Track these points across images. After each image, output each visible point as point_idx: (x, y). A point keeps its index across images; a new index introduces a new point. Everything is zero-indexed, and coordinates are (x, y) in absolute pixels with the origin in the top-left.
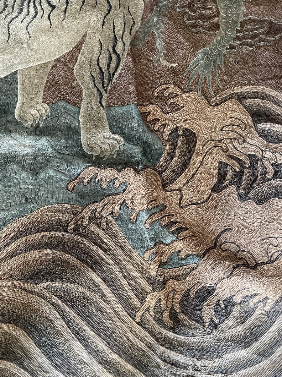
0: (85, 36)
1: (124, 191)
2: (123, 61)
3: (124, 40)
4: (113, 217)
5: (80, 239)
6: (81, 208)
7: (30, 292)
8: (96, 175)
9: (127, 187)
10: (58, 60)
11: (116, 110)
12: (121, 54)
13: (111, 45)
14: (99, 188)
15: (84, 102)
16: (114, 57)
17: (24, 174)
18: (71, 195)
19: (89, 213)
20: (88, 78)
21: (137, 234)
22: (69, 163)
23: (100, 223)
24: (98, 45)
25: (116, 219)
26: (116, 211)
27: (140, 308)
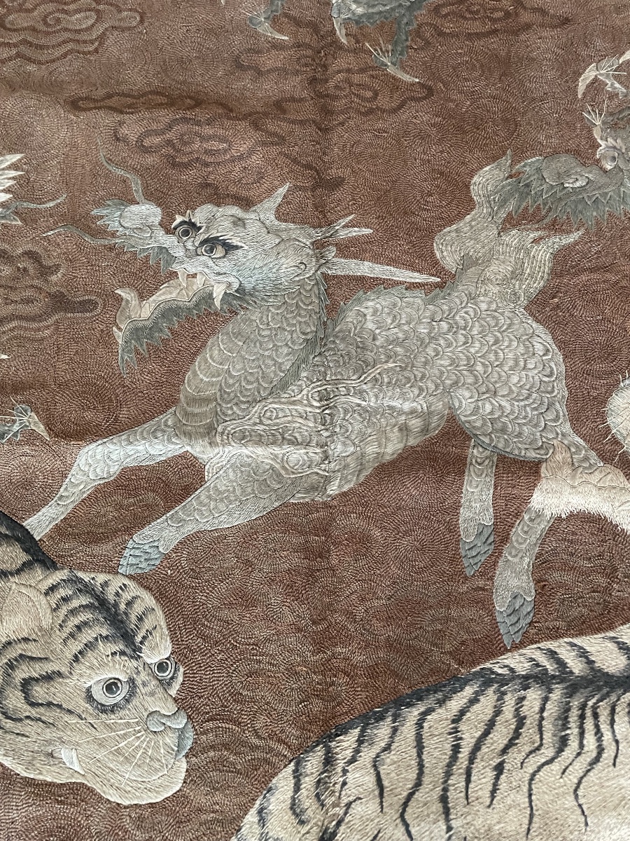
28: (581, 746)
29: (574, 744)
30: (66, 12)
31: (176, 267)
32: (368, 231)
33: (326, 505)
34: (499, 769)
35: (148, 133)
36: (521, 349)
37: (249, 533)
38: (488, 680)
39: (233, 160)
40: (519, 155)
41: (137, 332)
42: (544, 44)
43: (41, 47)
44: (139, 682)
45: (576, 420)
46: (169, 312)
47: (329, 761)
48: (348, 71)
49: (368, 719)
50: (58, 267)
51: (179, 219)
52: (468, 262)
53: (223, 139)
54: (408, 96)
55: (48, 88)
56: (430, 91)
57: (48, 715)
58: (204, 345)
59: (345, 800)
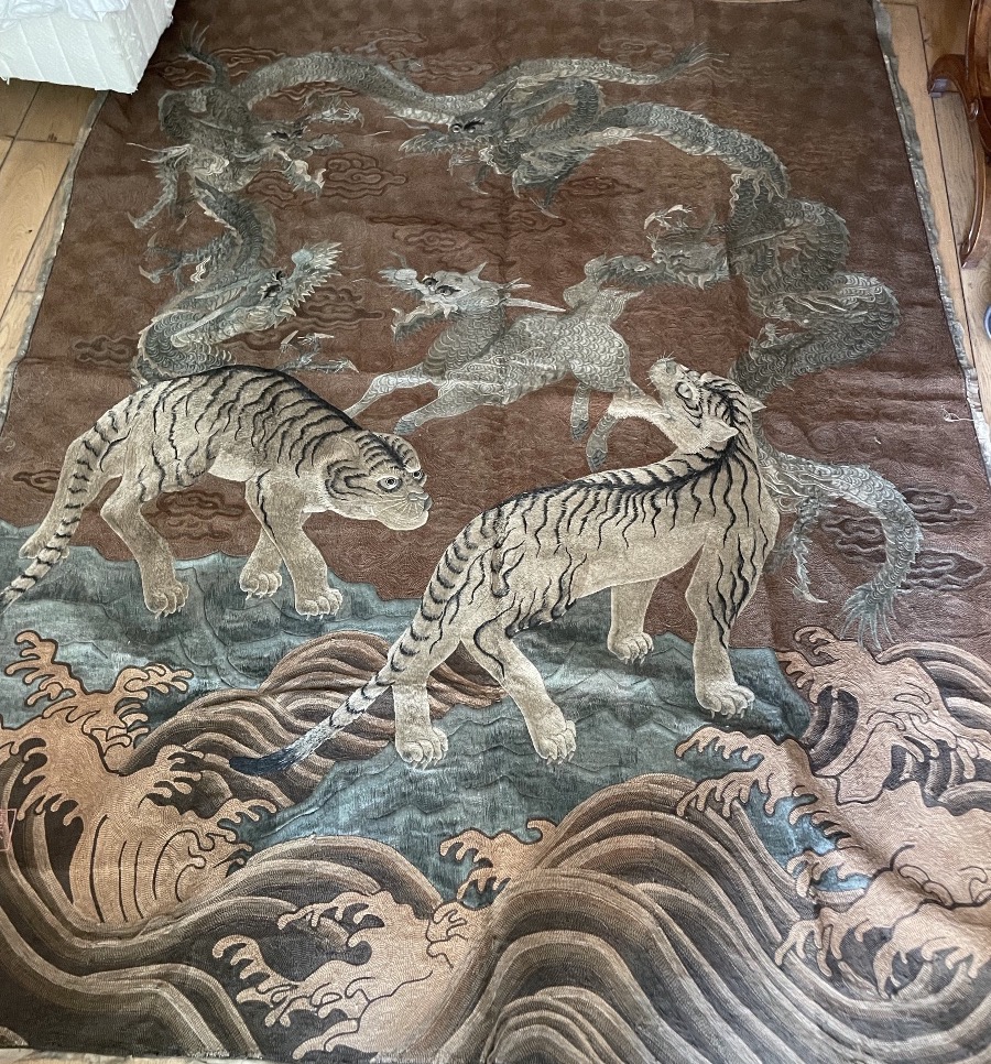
0: (700, 550)
1: (755, 767)
2: (753, 589)
3: (755, 563)
4: (741, 803)
5: (693, 828)
6: (694, 783)
7: (626, 894)
8: (717, 739)
9: (760, 761)
10: (664, 579)
11: (742, 654)
12: (749, 581)
13: (736, 567)
14: (719, 758)
15: (699, 637)
16: (739, 582)
17: (617, 725)
18: (681, 764)
19: (706, 793)
20: (703, 607)
21: (774, 832)
22: (679, 718)
23: (721, 809)
24: (717, 565)
25: (744, 806)
26: (744, 794)
27: (782, 943)
28: (627, 513)
29: (622, 511)
30: (365, 174)
31: (424, 299)
32: (527, 286)
33: (502, 410)
34: (585, 520)
35: (409, 236)
36: (607, 344)
37: (461, 420)
38: (581, 485)
39: (457, 250)
40: (610, 255)
41: (403, 328)
42: (628, 202)
43: (351, 191)
44: (404, 480)
45: (634, 376)
46: (421, 319)
47: (499, 515)
48: (520, 211)
49: (519, 498)
50: (361, 297)
51: (426, 277)
52: (581, 303)
53: (451, 240)
54: (553, 224)
55: (356, 211)
56: (564, 223)
57: (359, 492)
58: (438, 336)
59: (507, 530)
